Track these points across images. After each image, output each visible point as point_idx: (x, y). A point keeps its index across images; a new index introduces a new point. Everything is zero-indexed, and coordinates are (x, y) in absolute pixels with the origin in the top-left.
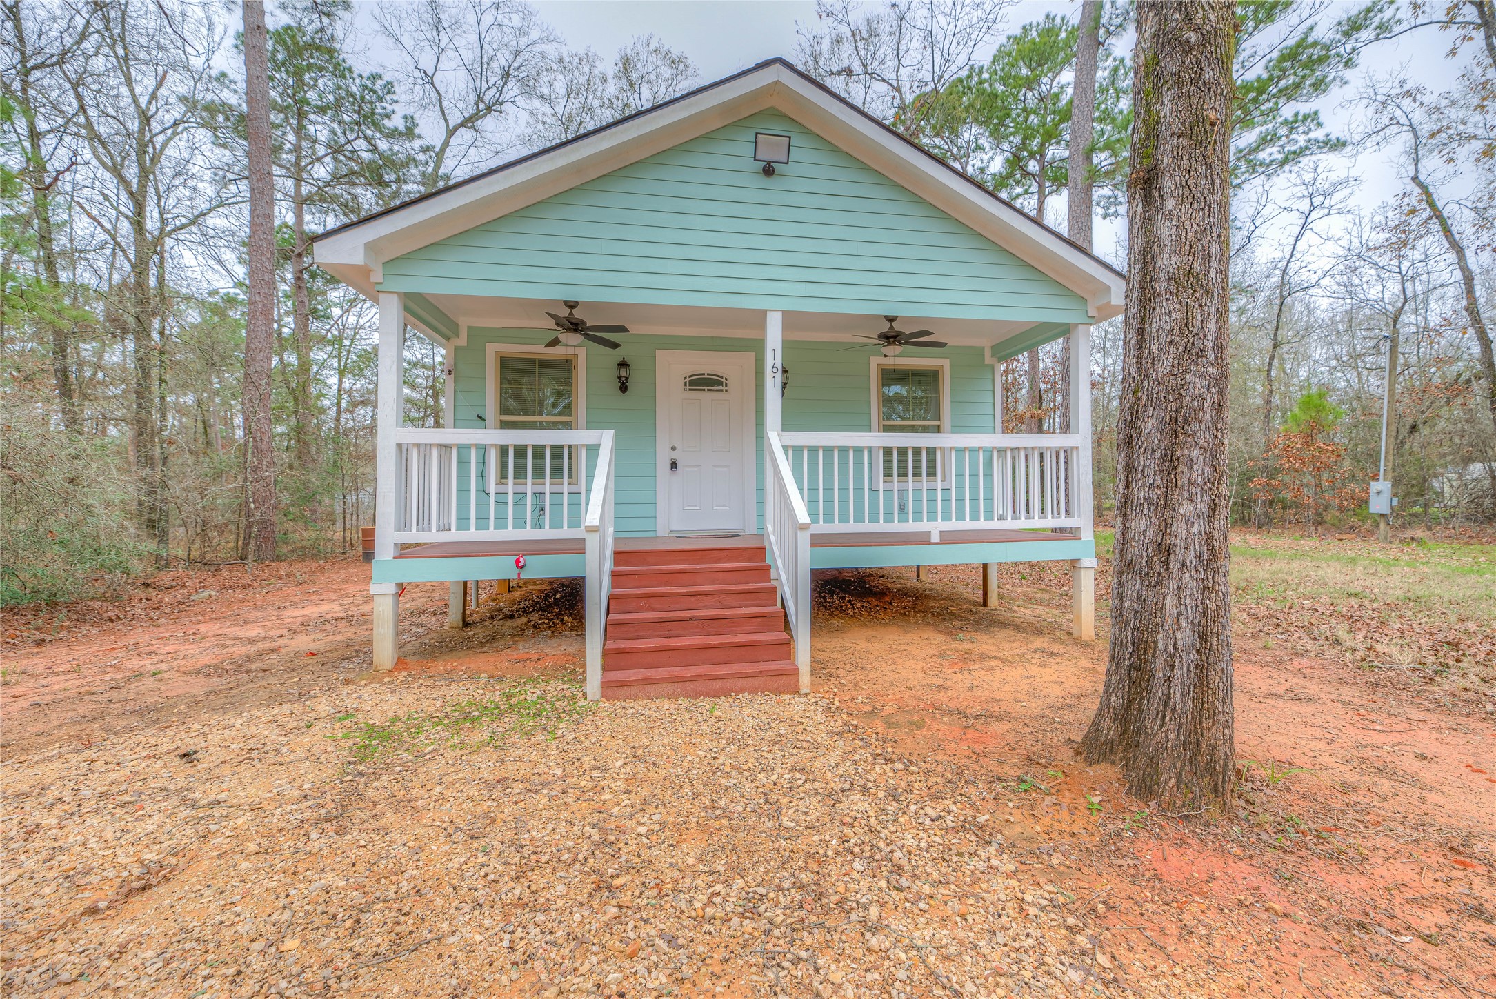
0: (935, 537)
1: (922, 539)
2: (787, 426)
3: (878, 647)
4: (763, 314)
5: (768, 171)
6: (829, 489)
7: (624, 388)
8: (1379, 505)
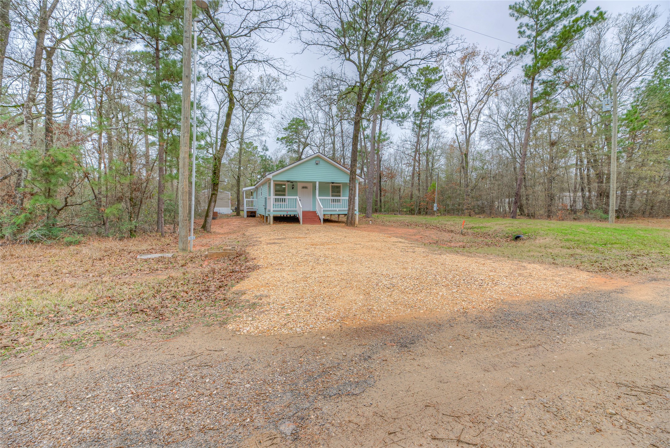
0: (338, 210)
4: (316, 182)
5: (317, 164)
6: (324, 204)
7: (293, 188)
8: (435, 209)
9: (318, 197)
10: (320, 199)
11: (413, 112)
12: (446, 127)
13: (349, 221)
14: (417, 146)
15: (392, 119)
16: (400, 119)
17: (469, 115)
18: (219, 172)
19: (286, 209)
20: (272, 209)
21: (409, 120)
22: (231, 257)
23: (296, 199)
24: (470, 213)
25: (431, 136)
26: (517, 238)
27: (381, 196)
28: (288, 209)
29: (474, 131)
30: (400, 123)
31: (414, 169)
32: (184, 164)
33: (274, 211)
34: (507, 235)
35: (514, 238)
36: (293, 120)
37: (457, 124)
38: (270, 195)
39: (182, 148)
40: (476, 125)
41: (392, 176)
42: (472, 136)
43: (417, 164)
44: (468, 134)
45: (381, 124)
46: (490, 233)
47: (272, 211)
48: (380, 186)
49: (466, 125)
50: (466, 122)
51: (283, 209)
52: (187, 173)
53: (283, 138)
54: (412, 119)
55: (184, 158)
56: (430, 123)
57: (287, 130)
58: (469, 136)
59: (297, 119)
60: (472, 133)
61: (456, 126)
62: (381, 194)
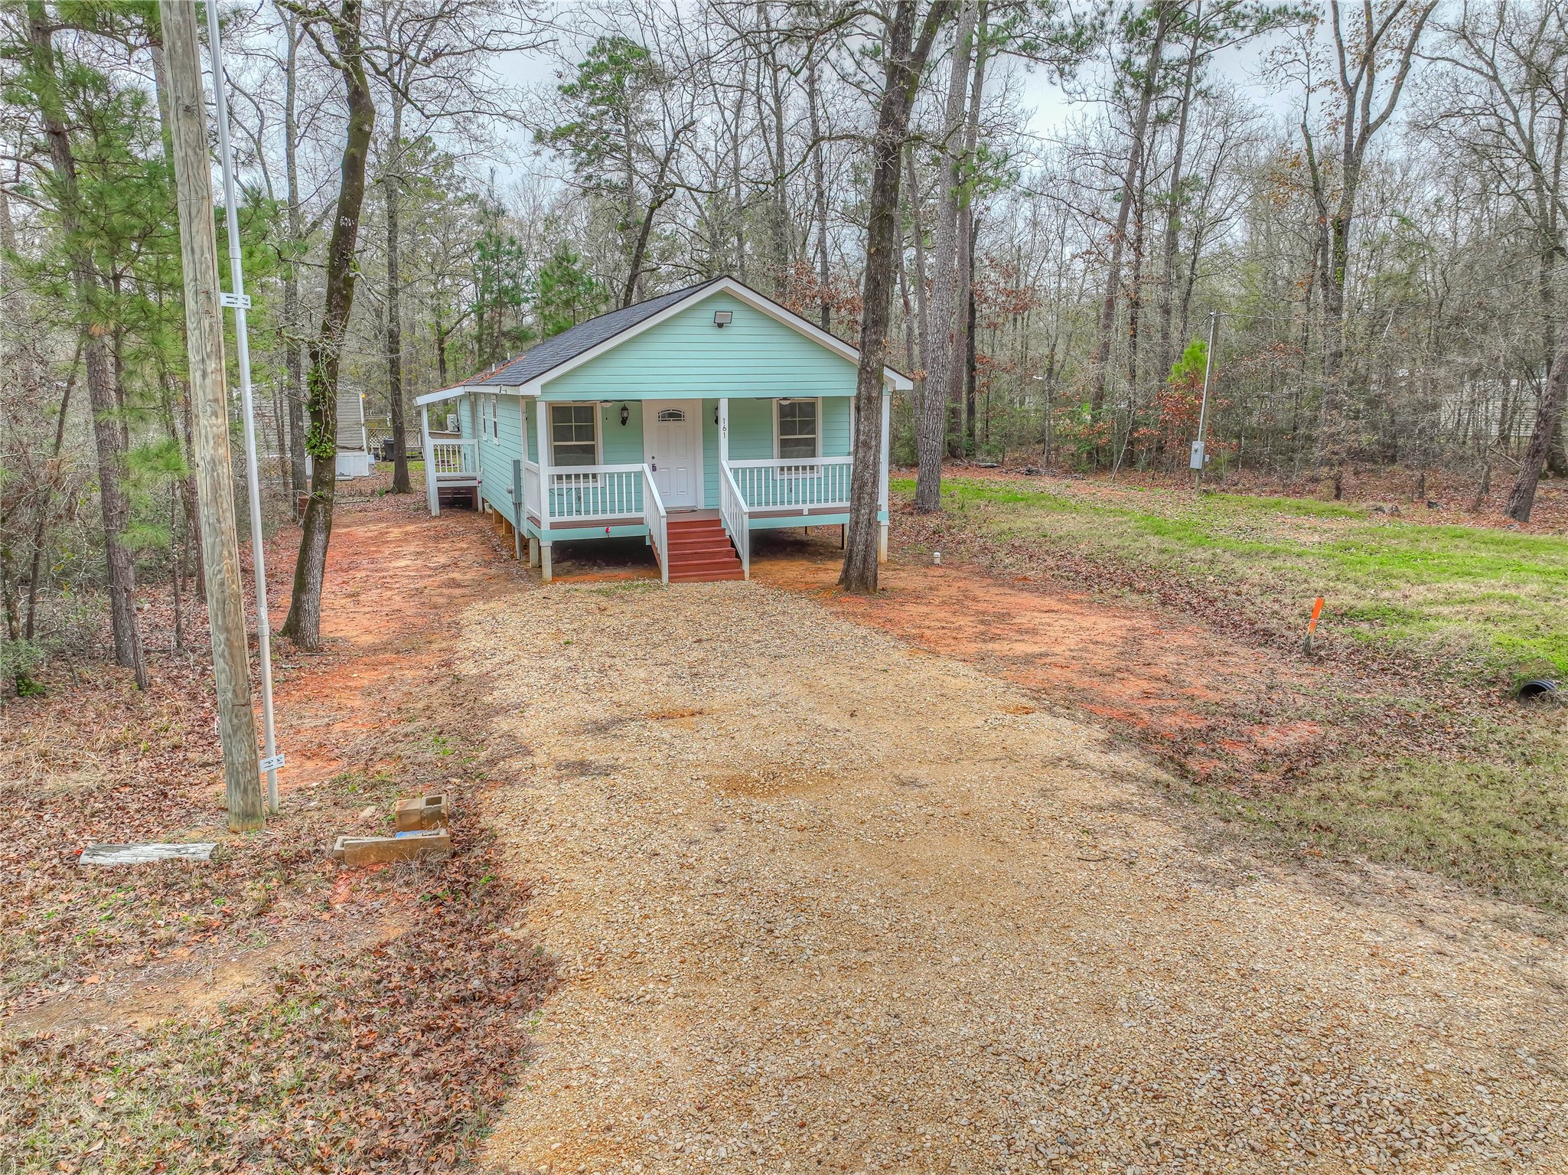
0: (806, 512)
1: (799, 513)
2: (730, 458)
3: (776, 568)
4: (717, 400)
5: (720, 326)
6: (752, 488)
7: (624, 421)
8: (1196, 462)
9: (726, 464)
10: (735, 471)
11: (1124, 19)
12: (1261, 90)
13: (854, 573)
14: (1131, 174)
15: (1029, 49)
16: (1064, 52)
17: (1372, 43)
18: (333, 408)
19: (600, 516)
20: (546, 520)
21: (1102, 51)
22: (433, 859)
23: (639, 475)
24: (1338, 480)
25: (1192, 115)
26: (1531, 691)
27: (971, 389)
28: (608, 516)
29: (1383, 118)
30: (1064, 68)
31: (1114, 276)
32: (216, 487)
33: (554, 526)
34: (1488, 673)
35: (1515, 688)
36: (600, 48)
37: (1313, 83)
38: (533, 455)
39: (203, 422)
40: (1398, 88)
41: (1021, 304)
42: (1376, 137)
43: (1127, 256)
44: (1357, 126)
45: (979, 75)
46: (1422, 653)
47: (545, 526)
48: (971, 347)
49: (1351, 91)
50: (1352, 76)
51: (592, 517)
52: (230, 522)
53: (560, 134)
54: (1117, 49)
55: (214, 463)
56: (1194, 61)
57: (574, 95)
58: (1363, 139)
59: (616, 43)
60: (1377, 124)
61: (1310, 90)
62: (972, 379)
